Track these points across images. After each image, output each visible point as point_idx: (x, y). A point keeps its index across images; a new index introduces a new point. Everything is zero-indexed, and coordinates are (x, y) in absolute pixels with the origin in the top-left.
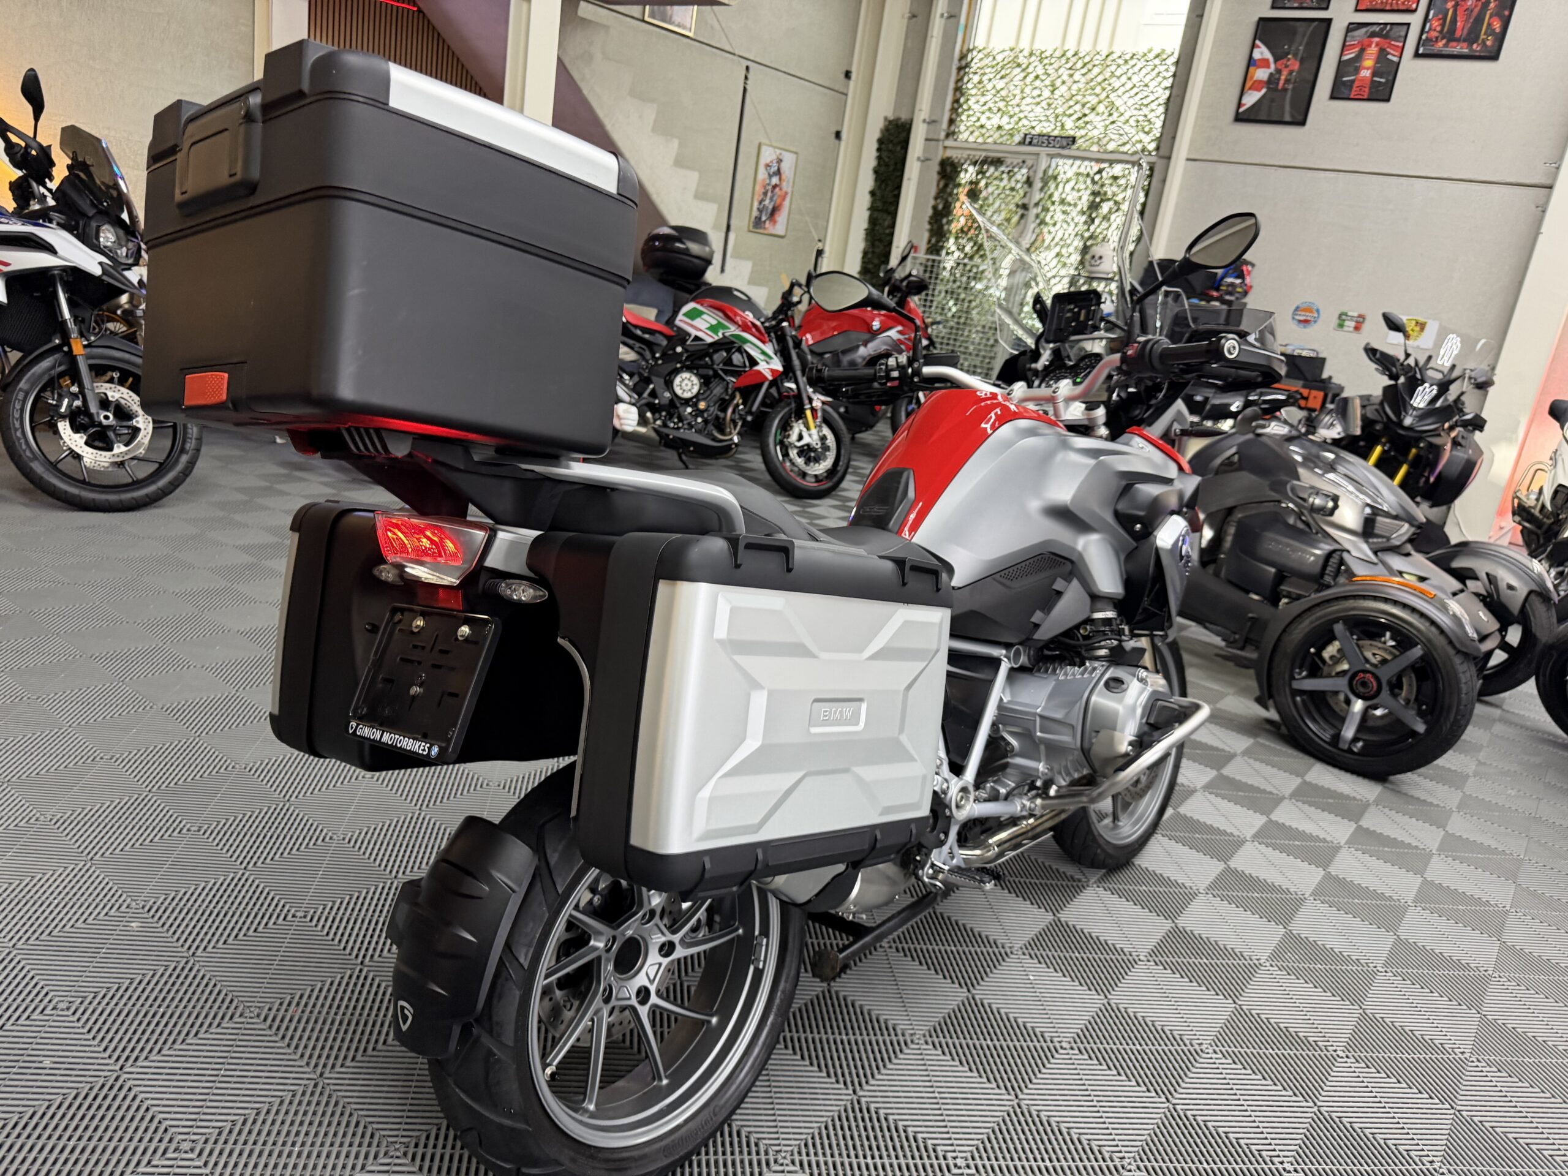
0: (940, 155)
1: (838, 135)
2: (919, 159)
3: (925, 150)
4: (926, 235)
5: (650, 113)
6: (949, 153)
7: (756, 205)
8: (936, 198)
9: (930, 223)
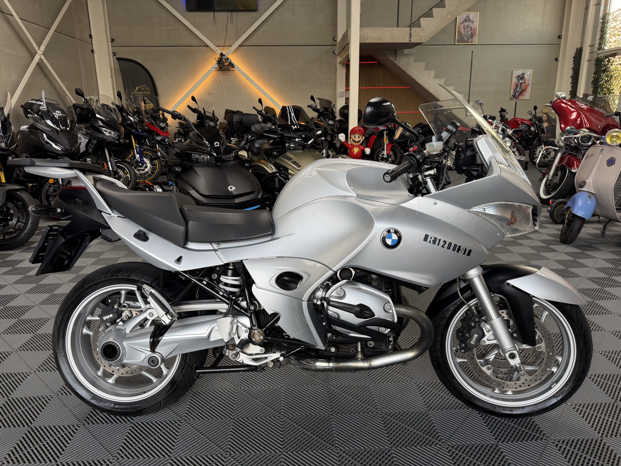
0: (596, 56)
1: (556, 60)
2: (588, 61)
3: (590, 56)
4: (592, 89)
5: (433, 73)
6: (600, 55)
7: (512, 91)
8: (595, 73)
9: (592, 84)
